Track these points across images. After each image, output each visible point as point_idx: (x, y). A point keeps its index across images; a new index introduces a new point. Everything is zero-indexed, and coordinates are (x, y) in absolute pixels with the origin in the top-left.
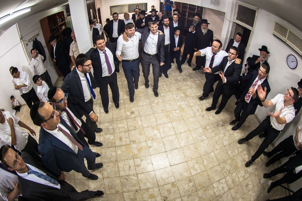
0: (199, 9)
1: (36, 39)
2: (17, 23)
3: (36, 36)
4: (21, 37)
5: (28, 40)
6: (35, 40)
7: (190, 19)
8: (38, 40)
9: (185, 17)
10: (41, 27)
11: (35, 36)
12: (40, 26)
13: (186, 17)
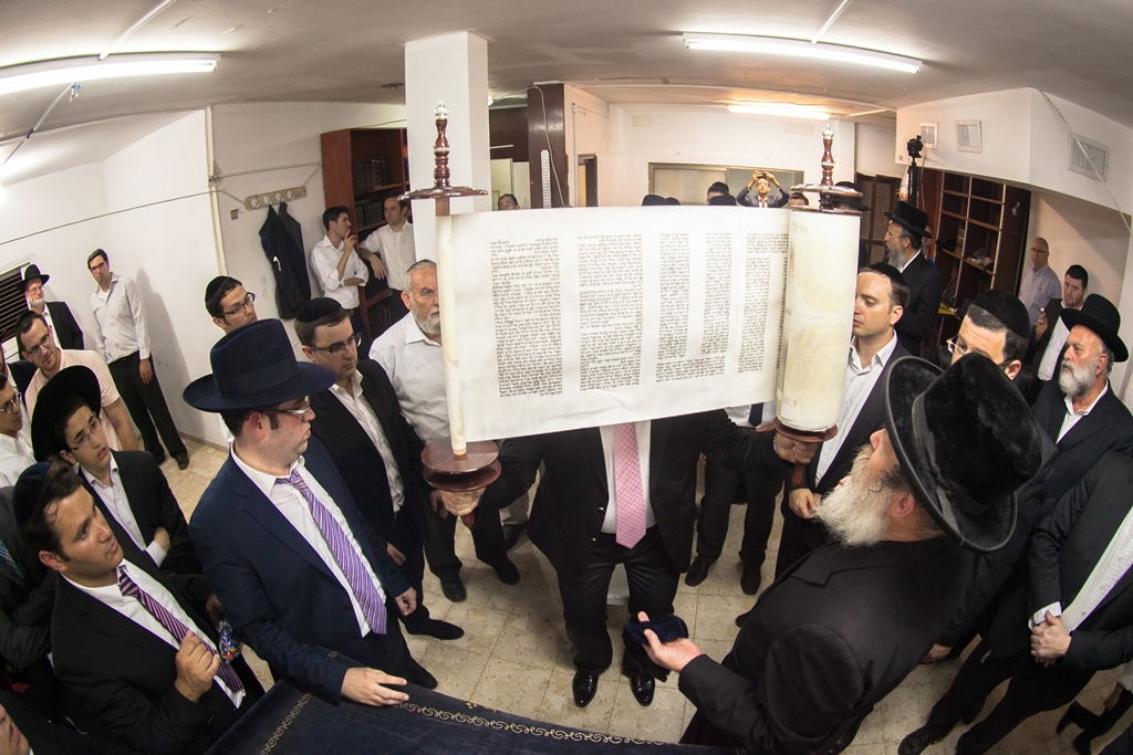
0: (1014, 211)
1: (283, 206)
2: (209, 109)
3: (289, 194)
4: (215, 171)
6: (276, 208)
7: (974, 261)
8: (288, 211)
9: (953, 250)
10: (323, 164)
11: (283, 192)
12: (318, 159)
13: (957, 251)
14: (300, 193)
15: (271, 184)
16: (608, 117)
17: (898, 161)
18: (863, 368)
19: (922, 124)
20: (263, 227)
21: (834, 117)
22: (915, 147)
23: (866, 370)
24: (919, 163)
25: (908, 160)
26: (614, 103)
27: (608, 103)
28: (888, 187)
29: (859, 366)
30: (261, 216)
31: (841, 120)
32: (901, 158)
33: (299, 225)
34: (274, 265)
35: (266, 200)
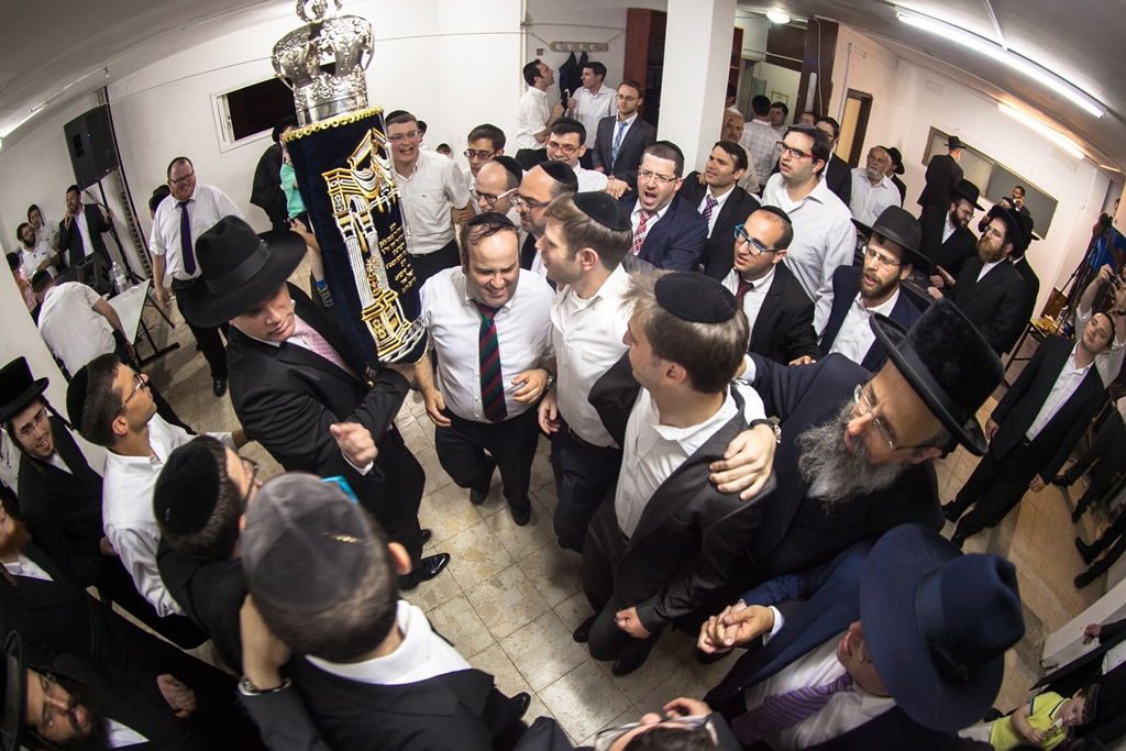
1: (584, 54)
3: (591, 47)
4: (527, 18)
5: (550, 42)
6: (578, 55)
10: (627, 32)
11: (587, 45)
12: (623, 25)
14: (601, 47)
15: (576, 36)
16: (896, 70)
20: (564, 66)
21: (1090, 162)
26: (906, 60)
30: (564, 58)
31: (1099, 170)
35: (570, 47)
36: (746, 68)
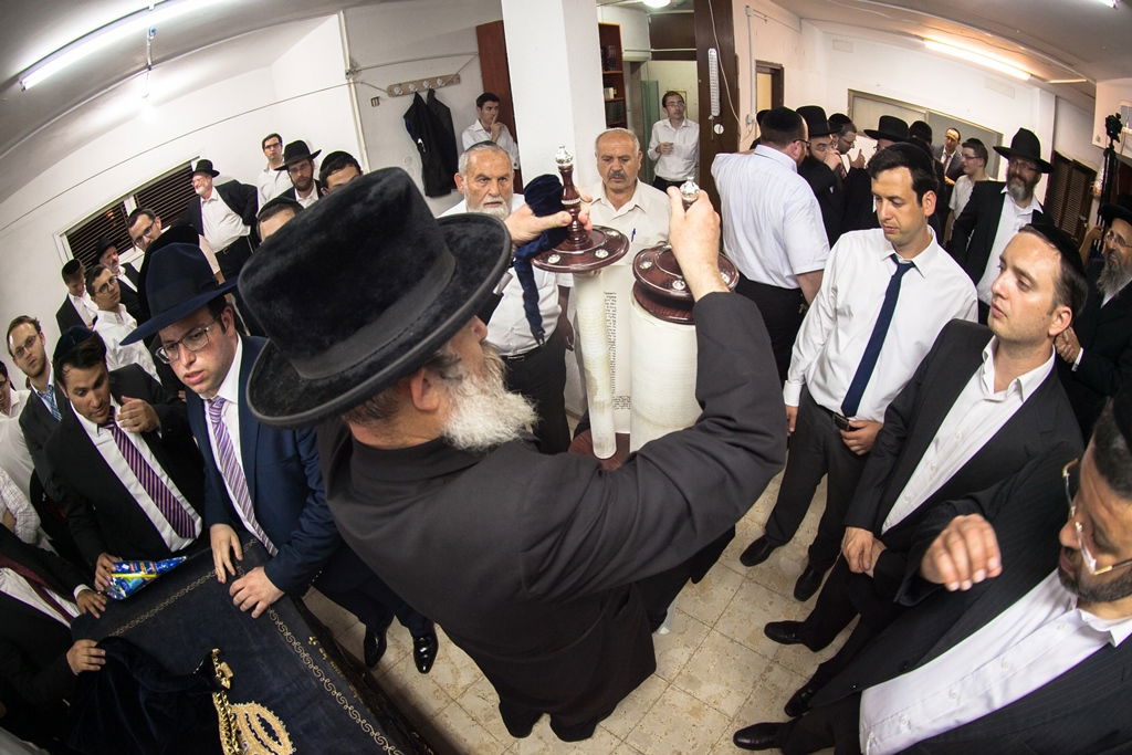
1: (431, 93)
3: (439, 82)
4: (351, 65)
5: (385, 87)
6: (424, 95)
8: (437, 97)
10: (481, 54)
11: (432, 80)
12: (474, 48)
14: (453, 80)
15: (417, 74)
16: (800, 32)
17: (1095, 142)
18: (995, 391)
19: (1123, 104)
20: (408, 111)
21: (1036, 81)
22: (1114, 125)
23: (999, 396)
24: (1117, 149)
25: (1105, 142)
26: (808, 19)
27: (801, 18)
28: (1083, 177)
29: (991, 388)
30: (407, 102)
31: (1043, 88)
32: (1099, 140)
33: (448, 109)
34: (419, 145)
35: (411, 88)
36: (632, 72)
